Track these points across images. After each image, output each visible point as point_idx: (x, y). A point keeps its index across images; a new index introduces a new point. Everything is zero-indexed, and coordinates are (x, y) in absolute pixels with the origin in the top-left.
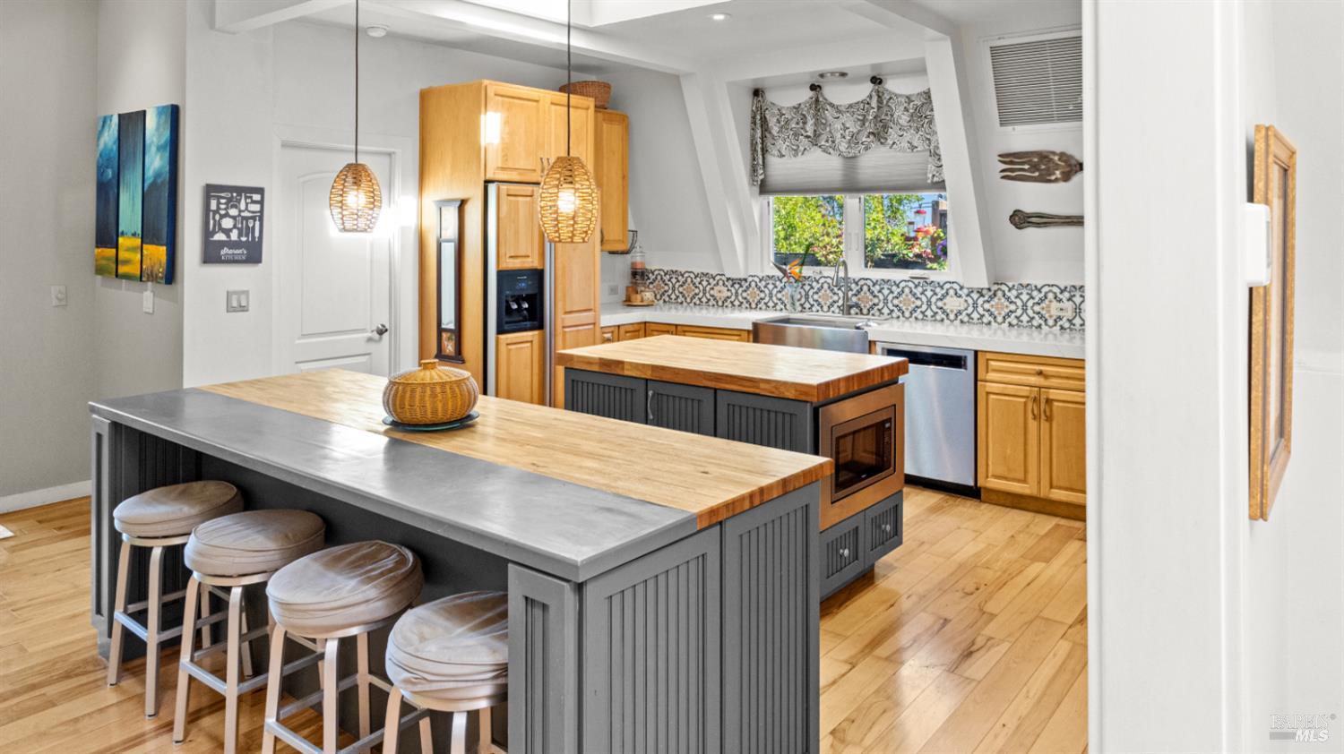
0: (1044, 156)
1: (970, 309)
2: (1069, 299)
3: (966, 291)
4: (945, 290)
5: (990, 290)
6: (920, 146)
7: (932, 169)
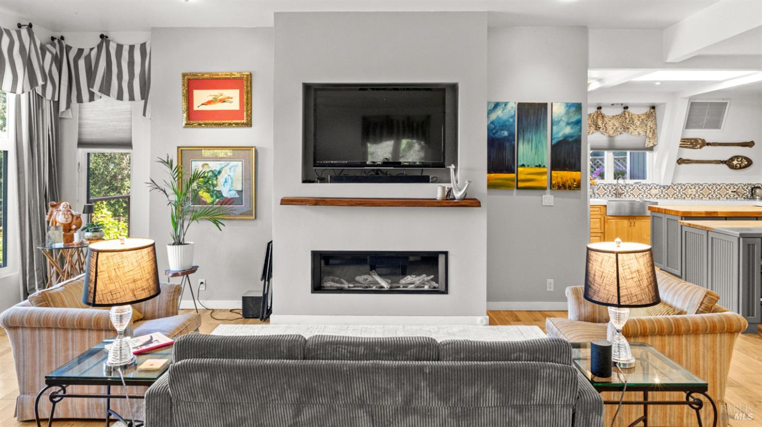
0: (696, 140)
1: (660, 193)
2: (694, 188)
3: (658, 187)
4: (650, 187)
5: (667, 186)
6: (642, 133)
7: (647, 142)
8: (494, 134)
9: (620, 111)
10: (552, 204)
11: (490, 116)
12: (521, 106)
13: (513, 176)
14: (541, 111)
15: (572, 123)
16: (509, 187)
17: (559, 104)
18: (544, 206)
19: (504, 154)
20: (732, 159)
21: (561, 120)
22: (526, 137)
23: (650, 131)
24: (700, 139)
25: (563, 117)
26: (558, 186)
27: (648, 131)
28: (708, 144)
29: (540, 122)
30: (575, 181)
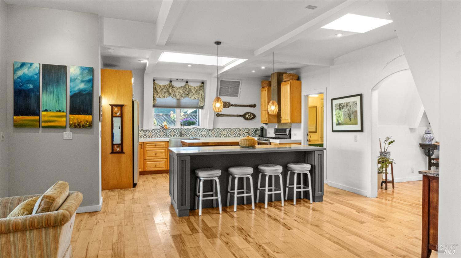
0: (225, 103)
1: (207, 134)
2: (226, 131)
3: (206, 130)
4: (201, 130)
5: (211, 130)
6: (197, 98)
7: (199, 104)
8: (20, 86)
9: (183, 84)
10: (71, 139)
11: (17, 72)
12: (44, 66)
13: (37, 118)
14: (61, 72)
15: (86, 81)
16: (33, 126)
17: (75, 67)
18: (64, 140)
19: (30, 102)
20: (245, 114)
21: (77, 78)
22: (48, 90)
23: (201, 97)
24: (227, 102)
25: (78, 76)
26: (75, 125)
27: (200, 97)
28: (232, 105)
29: (60, 80)
30: (87, 122)
